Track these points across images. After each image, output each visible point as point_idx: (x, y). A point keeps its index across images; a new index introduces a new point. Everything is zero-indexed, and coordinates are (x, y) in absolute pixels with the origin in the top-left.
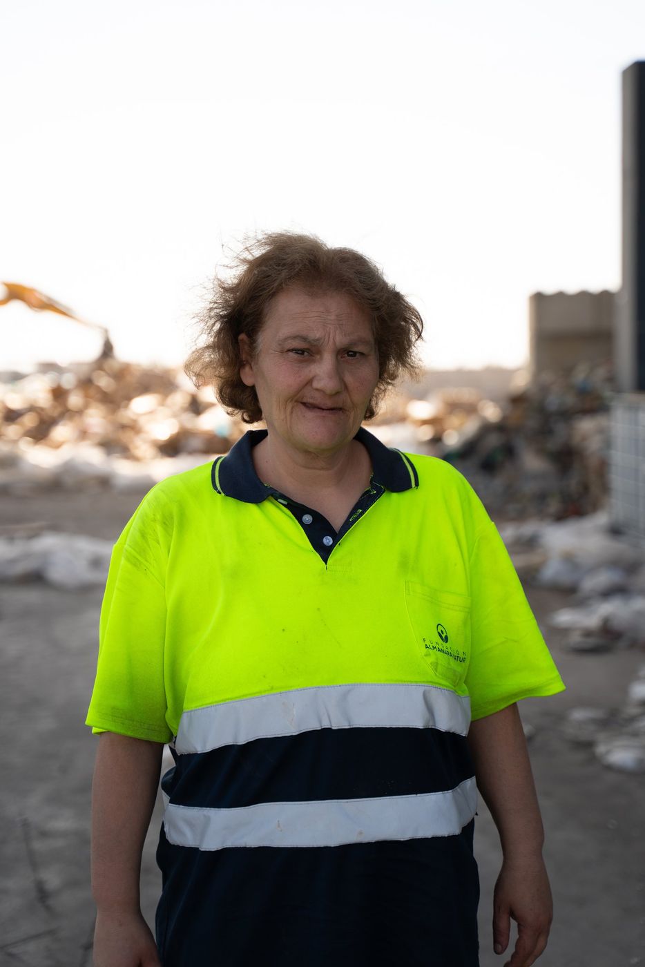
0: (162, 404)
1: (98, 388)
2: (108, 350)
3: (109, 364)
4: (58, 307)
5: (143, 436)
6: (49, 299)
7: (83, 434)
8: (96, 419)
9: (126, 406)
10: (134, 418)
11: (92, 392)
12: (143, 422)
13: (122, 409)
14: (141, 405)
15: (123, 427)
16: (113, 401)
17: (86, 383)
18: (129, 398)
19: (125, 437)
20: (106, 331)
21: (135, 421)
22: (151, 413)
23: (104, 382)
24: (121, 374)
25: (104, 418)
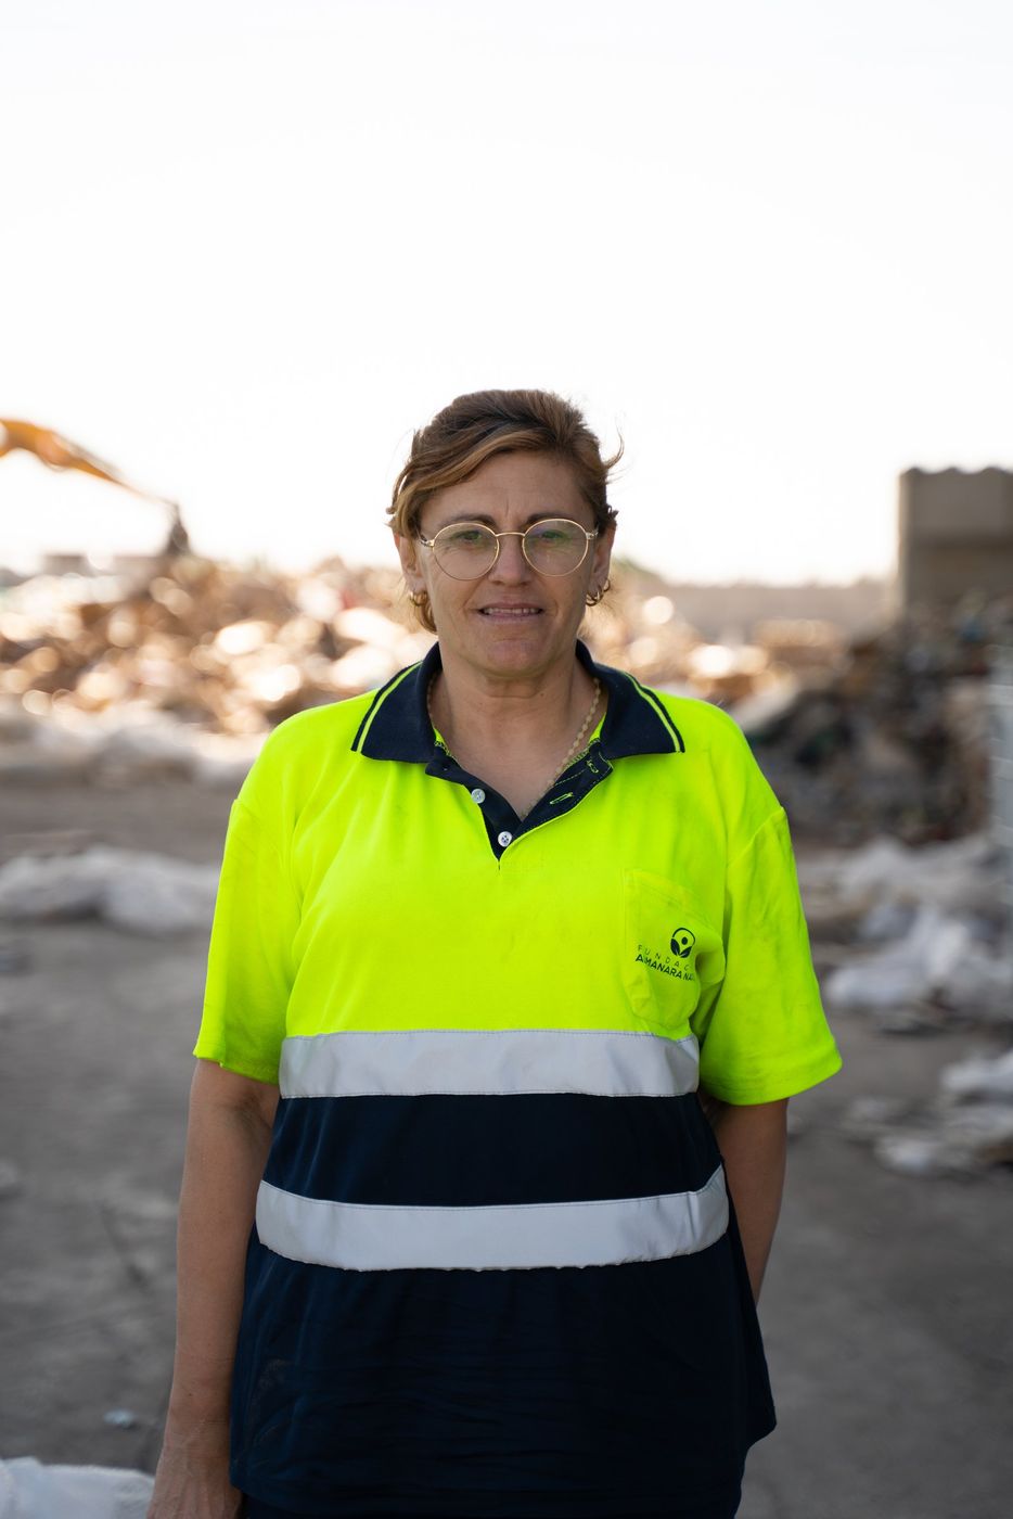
0: (272, 638)
1: (162, 607)
2: (178, 541)
3: (187, 567)
4: (93, 464)
5: (238, 693)
6: (79, 449)
7: (136, 688)
8: (158, 662)
9: (211, 641)
10: (224, 661)
11: (151, 614)
12: (239, 669)
13: (202, 646)
14: (236, 640)
15: (205, 677)
16: (189, 631)
17: (141, 599)
18: (215, 628)
19: (209, 694)
20: (176, 508)
21: (225, 668)
22: (252, 653)
23: (171, 597)
24: (201, 585)
25: (172, 660)
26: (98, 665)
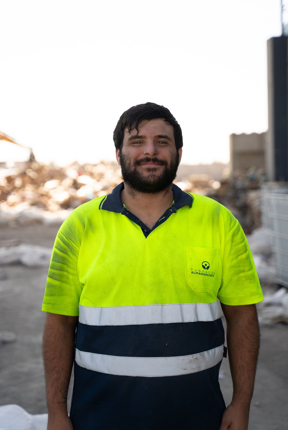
0: (60, 184)
1: (29, 176)
2: (32, 159)
3: (34, 166)
4: (9, 138)
5: (52, 200)
6: (4, 134)
7: (23, 199)
8: (29, 192)
9: (43, 186)
10: (47, 190)
11: (26, 179)
12: (51, 193)
13: (41, 187)
14: (50, 185)
15: (42, 195)
16: (37, 183)
17: (23, 174)
18: (44, 182)
19: (44, 200)
20: (31, 149)
21: (48, 192)
22: (54, 188)
23: (31, 174)
24: (40, 170)
25: (33, 191)
26: (13, 193)
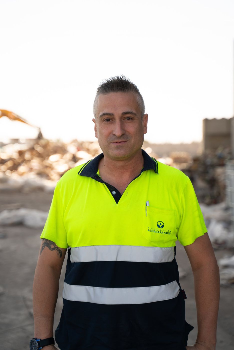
0: (62, 158)
1: (37, 151)
2: (40, 136)
3: (42, 142)
4: (21, 119)
5: (54, 170)
6: (18, 116)
7: (31, 170)
8: (36, 163)
9: (48, 159)
10: (50, 163)
11: (34, 153)
12: (54, 165)
13: (46, 160)
14: (53, 158)
15: (46, 167)
16: (43, 156)
17: (32, 149)
18: (49, 156)
19: (47, 171)
20: (40, 129)
21: (51, 165)
22: (57, 161)
23: (39, 149)
24: (45, 146)
25: (39, 163)
26: (22, 164)
